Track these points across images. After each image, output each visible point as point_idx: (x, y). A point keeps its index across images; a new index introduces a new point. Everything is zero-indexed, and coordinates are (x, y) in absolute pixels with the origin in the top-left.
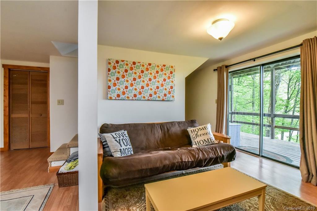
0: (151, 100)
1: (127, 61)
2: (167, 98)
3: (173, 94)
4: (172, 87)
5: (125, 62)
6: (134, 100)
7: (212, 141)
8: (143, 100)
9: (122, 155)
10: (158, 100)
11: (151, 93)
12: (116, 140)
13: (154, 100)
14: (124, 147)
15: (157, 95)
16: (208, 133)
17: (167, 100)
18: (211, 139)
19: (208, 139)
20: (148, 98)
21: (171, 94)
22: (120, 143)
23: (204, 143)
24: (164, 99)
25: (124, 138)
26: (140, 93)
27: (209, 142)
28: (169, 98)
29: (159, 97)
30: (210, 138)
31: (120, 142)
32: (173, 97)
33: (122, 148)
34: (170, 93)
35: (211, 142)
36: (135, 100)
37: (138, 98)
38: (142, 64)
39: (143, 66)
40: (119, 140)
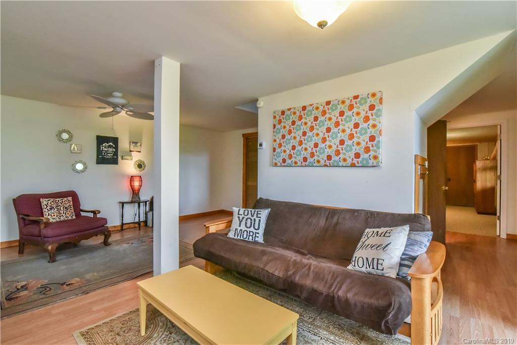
0: (330, 166)
1: (295, 108)
2: (362, 162)
3: (375, 151)
4: (372, 138)
5: (292, 110)
6: (303, 166)
7: (380, 267)
8: (317, 166)
9: (236, 236)
10: (343, 166)
11: (329, 153)
12: (239, 217)
13: (336, 165)
14: (243, 227)
15: (342, 156)
16: (384, 246)
17: (360, 165)
18: (380, 262)
19: (373, 259)
20: (325, 162)
21: (372, 153)
22: (240, 222)
23: (365, 267)
24: (354, 164)
25: (253, 218)
26: (312, 155)
27: (373, 268)
28: (365, 162)
29: (345, 160)
30: (378, 259)
31: (242, 221)
32: (375, 157)
33: (239, 229)
34: (367, 150)
35: (377, 269)
36: (306, 166)
37: (310, 162)
38: (315, 106)
39: (317, 108)
40: (243, 218)
